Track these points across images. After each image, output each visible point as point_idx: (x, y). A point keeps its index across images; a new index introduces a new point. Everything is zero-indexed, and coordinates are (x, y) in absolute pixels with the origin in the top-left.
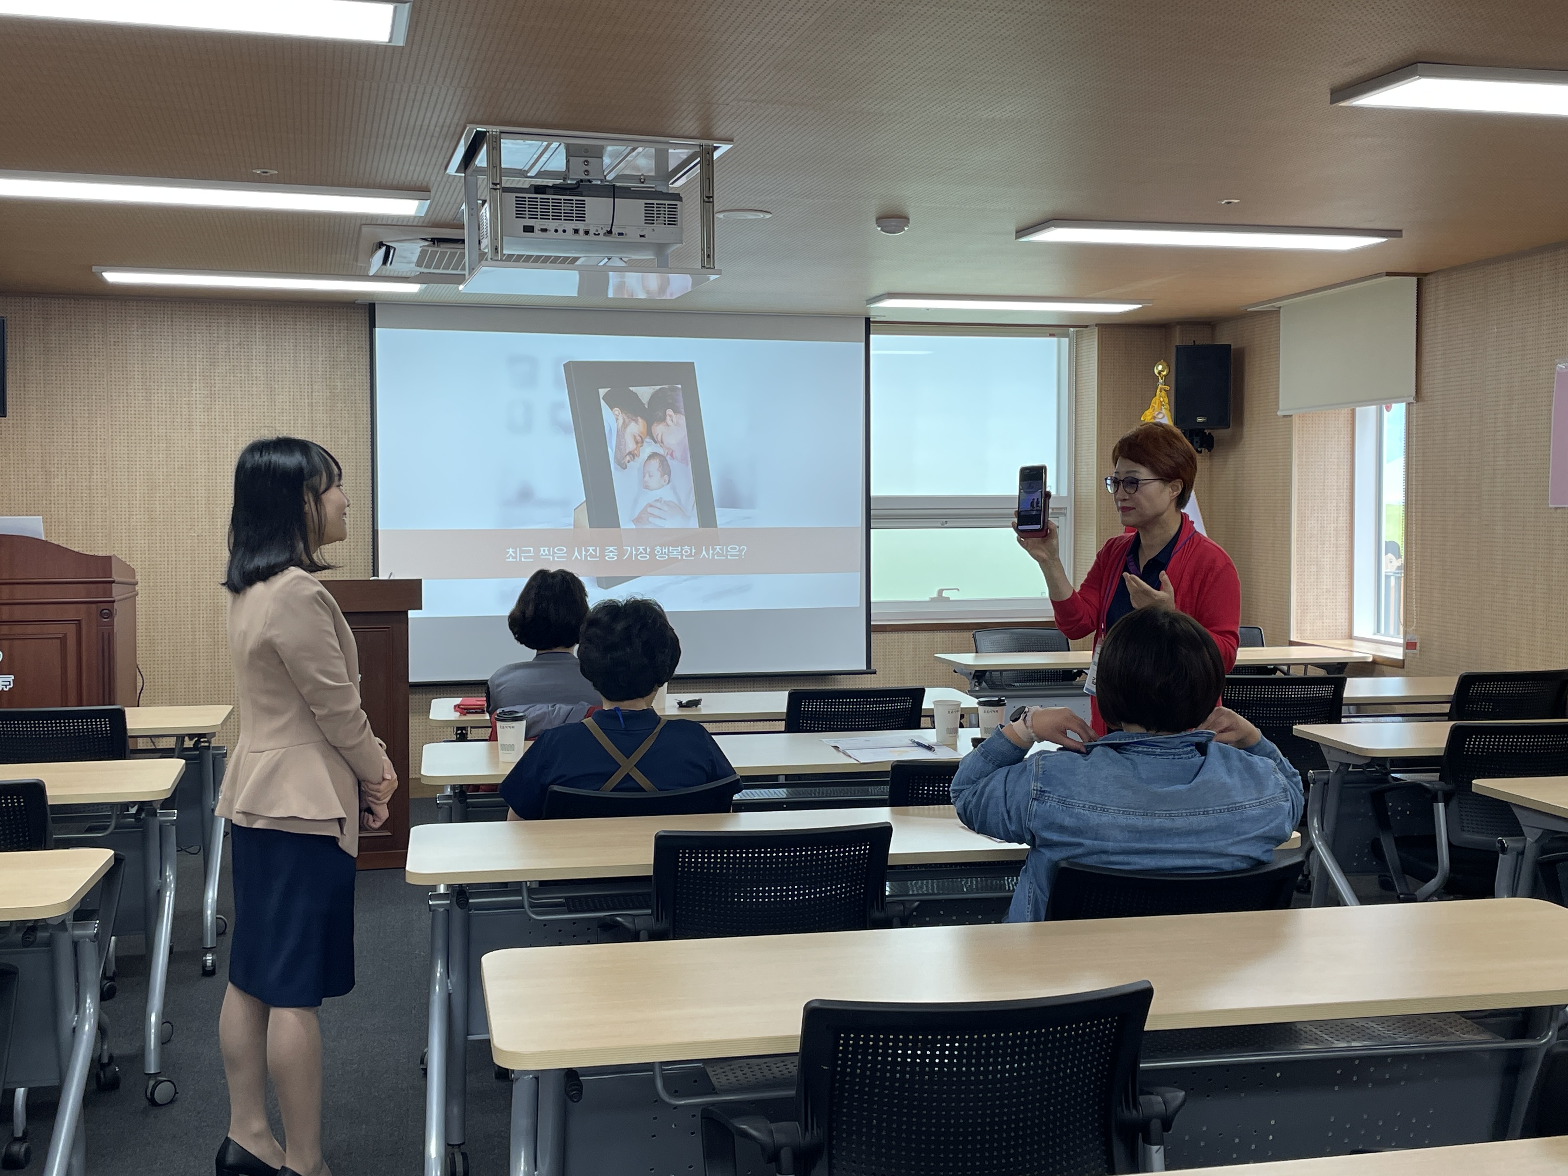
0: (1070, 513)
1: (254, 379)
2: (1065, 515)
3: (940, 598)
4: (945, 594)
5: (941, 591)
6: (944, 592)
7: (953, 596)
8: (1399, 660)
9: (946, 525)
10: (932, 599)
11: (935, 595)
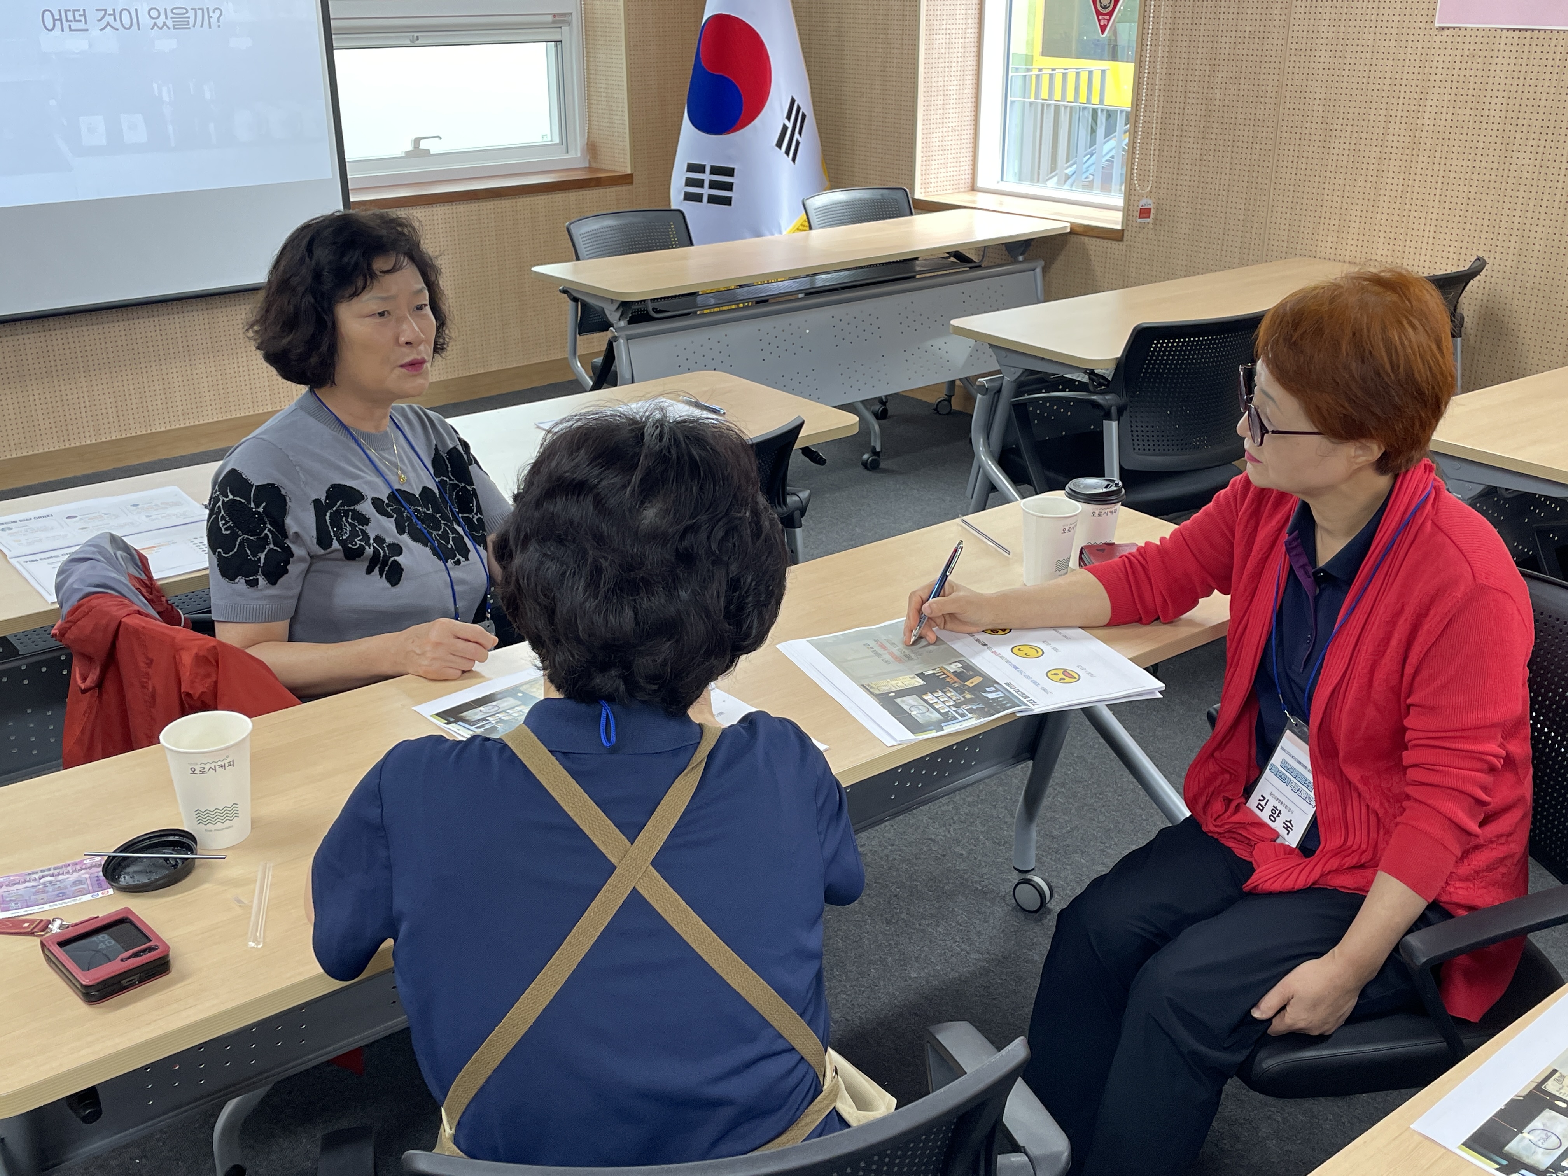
0: (575, 20)
2: (569, 24)
3: (417, 152)
4: (424, 145)
5: (417, 141)
6: (422, 142)
7: (433, 146)
8: (1117, 230)
9: (417, 42)
10: (407, 153)
11: (409, 147)
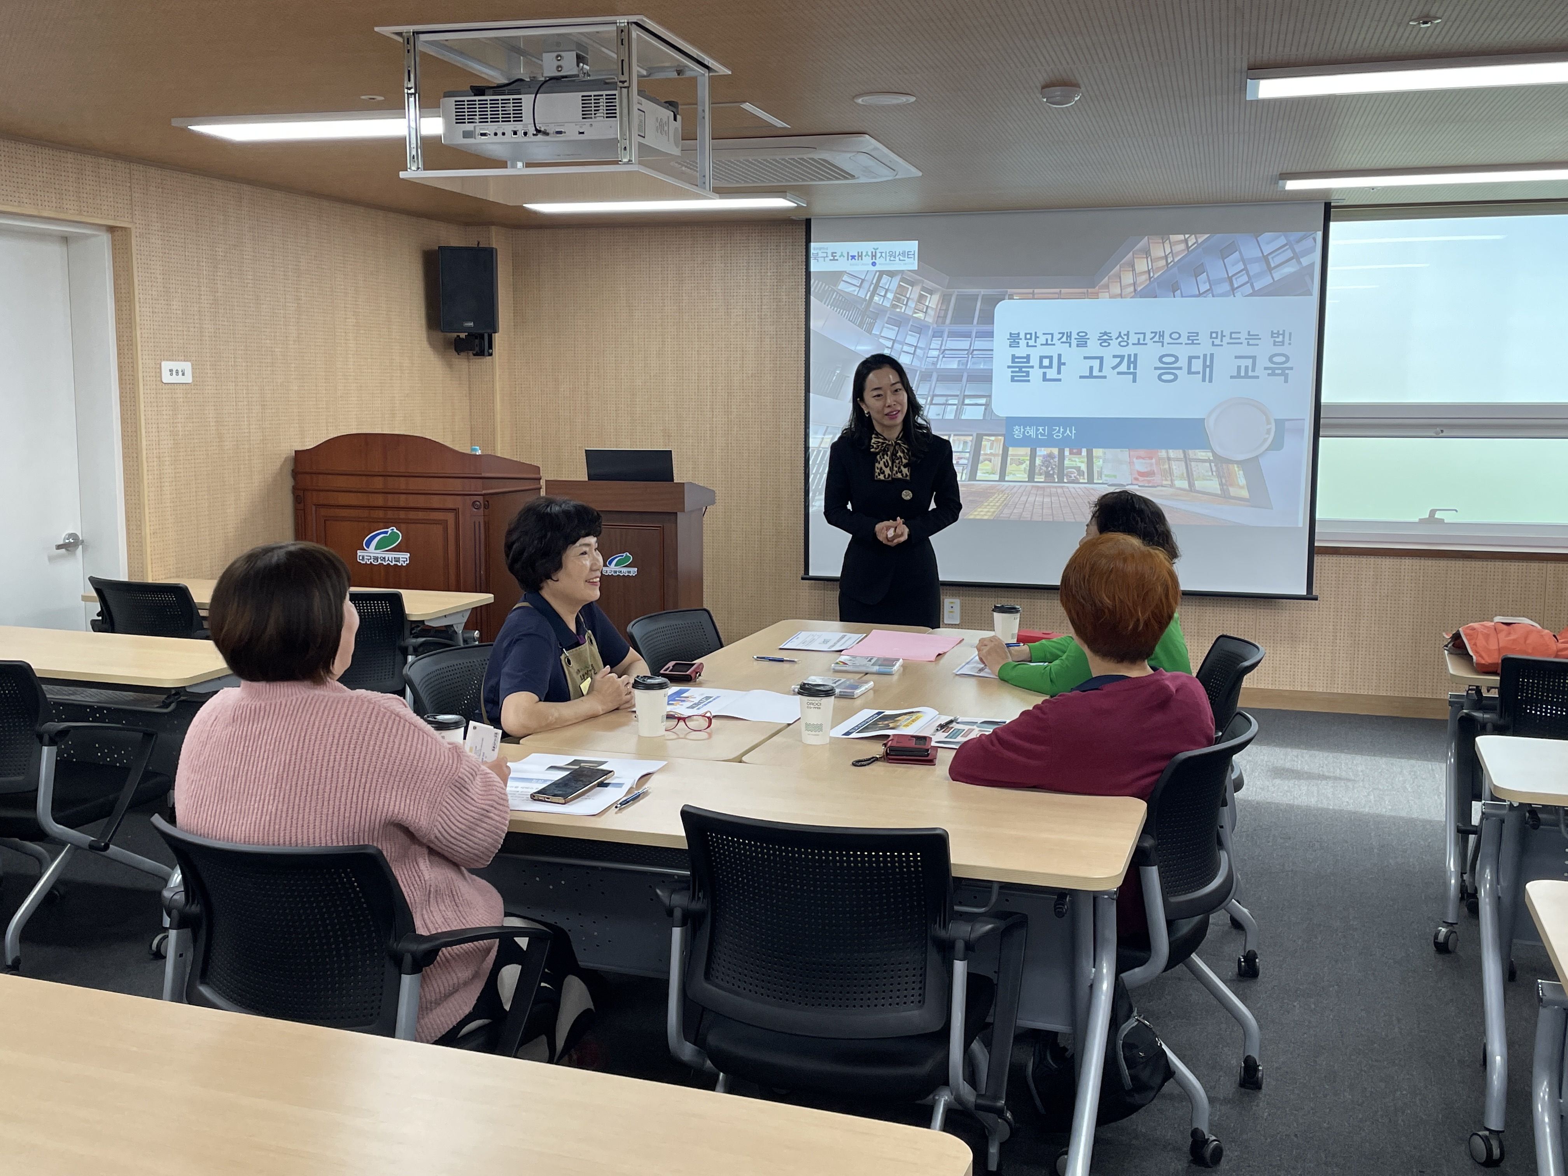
1: (714, 294)
3: (1432, 519)
4: (1438, 515)
5: (1433, 512)
6: (1438, 512)
7: (1448, 517)
11: (1425, 516)
